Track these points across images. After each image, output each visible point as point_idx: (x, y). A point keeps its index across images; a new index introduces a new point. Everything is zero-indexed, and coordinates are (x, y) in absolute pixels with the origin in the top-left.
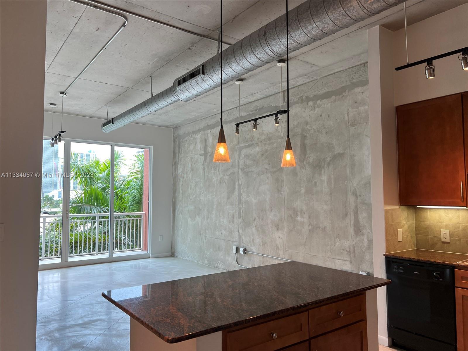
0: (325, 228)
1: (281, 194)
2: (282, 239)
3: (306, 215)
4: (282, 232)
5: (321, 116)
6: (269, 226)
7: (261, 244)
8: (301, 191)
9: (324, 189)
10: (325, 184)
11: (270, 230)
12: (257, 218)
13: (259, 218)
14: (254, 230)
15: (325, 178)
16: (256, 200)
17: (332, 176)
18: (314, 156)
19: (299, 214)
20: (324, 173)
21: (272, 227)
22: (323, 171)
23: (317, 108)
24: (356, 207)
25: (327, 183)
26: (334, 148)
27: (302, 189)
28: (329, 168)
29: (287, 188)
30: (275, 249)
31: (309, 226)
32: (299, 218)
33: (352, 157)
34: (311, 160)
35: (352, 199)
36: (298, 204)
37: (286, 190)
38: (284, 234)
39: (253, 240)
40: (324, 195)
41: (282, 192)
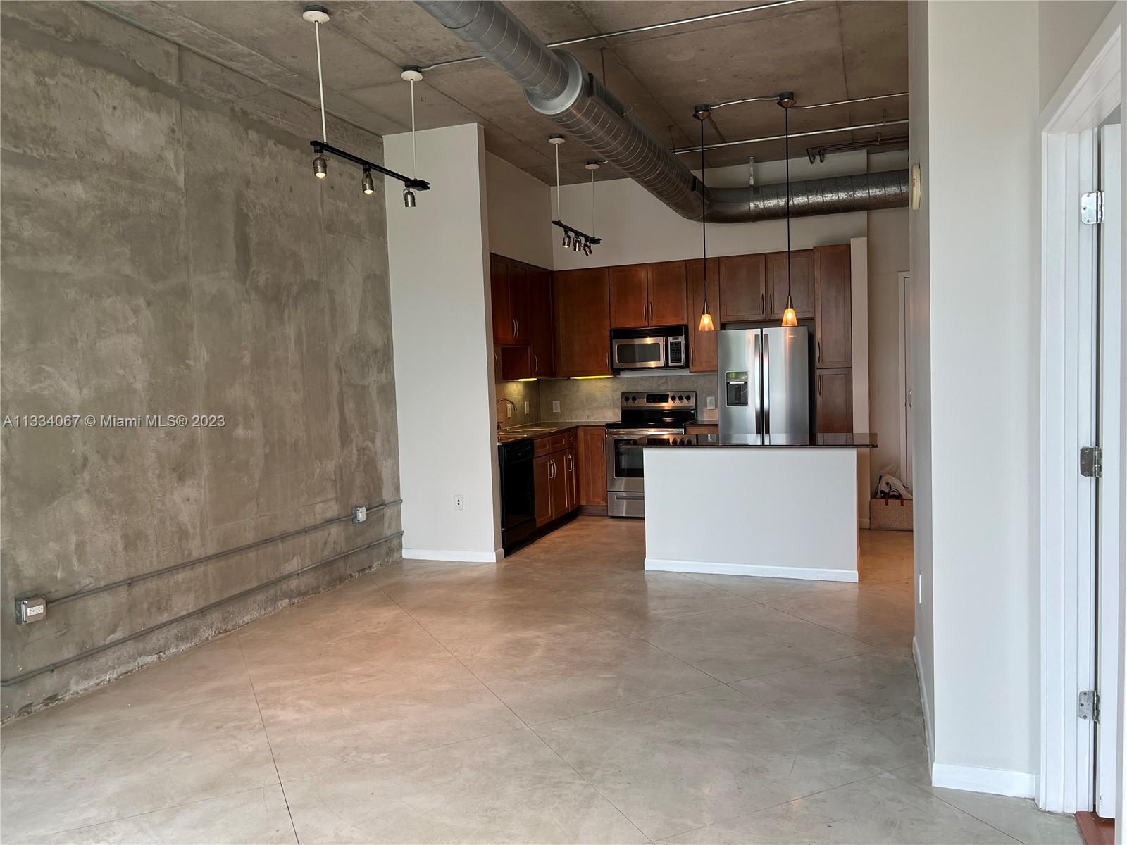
0: (296, 442)
1: (188, 367)
2: (195, 501)
3: (257, 422)
4: (196, 482)
5: (277, 180)
6: (150, 475)
7: (120, 546)
8: (242, 358)
9: (290, 355)
10: (292, 345)
11: (156, 486)
12: (94, 458)
13: (105, 458)
14: (84, 508)
15: (291, 331)
16: (85, 391)
17: (303, 328)
18: (267, 273)
19: (241, 419)
20: (289, 318)
21: (159, 476)
22: (286, 315)
23: (268, 156)
24: (341, 390)
25: (295, 343)
26: (303, 266)
27: (245, 352)
28: (296, 307)
29: (204, 348)
30: (176, 541)
31: (264, 446)
32: (240, 432)
33: (331, 293)
34: (261, 281)
35: (334, 376)
36: (237, 393)
37: (200, 356)
38: (203, 484)
39: (81, 545)
40: (292, 369)
41: (190, 359)
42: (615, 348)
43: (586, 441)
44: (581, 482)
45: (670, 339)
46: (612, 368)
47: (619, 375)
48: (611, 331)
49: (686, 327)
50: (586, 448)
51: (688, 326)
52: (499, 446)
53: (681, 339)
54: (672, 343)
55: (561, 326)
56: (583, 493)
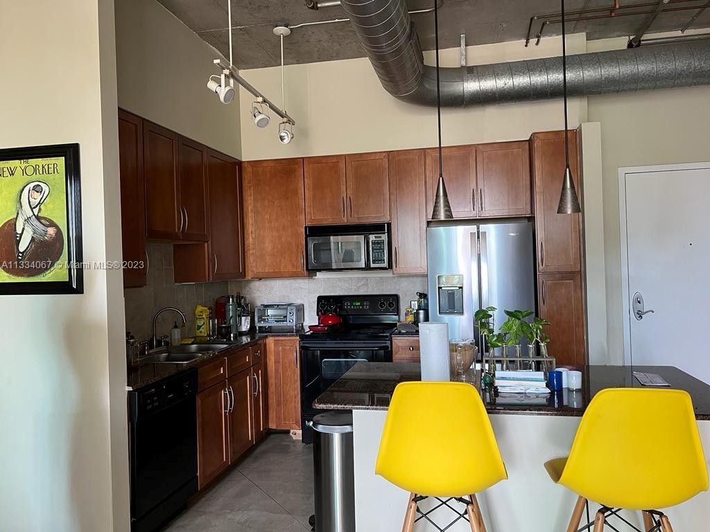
42: (311, 246)
43: (277, 353)
44: (270, 401)
45: (372, 238)
46: (307, 269)
47: (316, 276)
48: (306, 227)
49: (389, 225)
50: (277, 362)
51: (390, 223)
52: (129, 392)
53: (384, 237)
54: (374, 243)
55: (250, 222)
56: (272, 415)
